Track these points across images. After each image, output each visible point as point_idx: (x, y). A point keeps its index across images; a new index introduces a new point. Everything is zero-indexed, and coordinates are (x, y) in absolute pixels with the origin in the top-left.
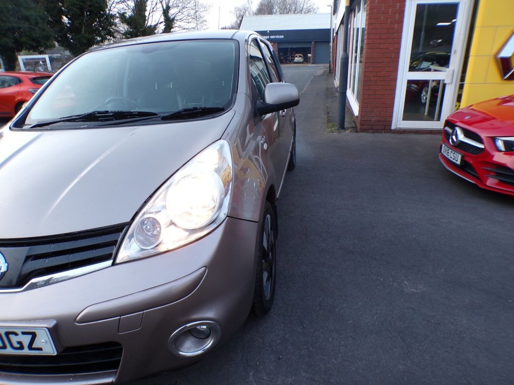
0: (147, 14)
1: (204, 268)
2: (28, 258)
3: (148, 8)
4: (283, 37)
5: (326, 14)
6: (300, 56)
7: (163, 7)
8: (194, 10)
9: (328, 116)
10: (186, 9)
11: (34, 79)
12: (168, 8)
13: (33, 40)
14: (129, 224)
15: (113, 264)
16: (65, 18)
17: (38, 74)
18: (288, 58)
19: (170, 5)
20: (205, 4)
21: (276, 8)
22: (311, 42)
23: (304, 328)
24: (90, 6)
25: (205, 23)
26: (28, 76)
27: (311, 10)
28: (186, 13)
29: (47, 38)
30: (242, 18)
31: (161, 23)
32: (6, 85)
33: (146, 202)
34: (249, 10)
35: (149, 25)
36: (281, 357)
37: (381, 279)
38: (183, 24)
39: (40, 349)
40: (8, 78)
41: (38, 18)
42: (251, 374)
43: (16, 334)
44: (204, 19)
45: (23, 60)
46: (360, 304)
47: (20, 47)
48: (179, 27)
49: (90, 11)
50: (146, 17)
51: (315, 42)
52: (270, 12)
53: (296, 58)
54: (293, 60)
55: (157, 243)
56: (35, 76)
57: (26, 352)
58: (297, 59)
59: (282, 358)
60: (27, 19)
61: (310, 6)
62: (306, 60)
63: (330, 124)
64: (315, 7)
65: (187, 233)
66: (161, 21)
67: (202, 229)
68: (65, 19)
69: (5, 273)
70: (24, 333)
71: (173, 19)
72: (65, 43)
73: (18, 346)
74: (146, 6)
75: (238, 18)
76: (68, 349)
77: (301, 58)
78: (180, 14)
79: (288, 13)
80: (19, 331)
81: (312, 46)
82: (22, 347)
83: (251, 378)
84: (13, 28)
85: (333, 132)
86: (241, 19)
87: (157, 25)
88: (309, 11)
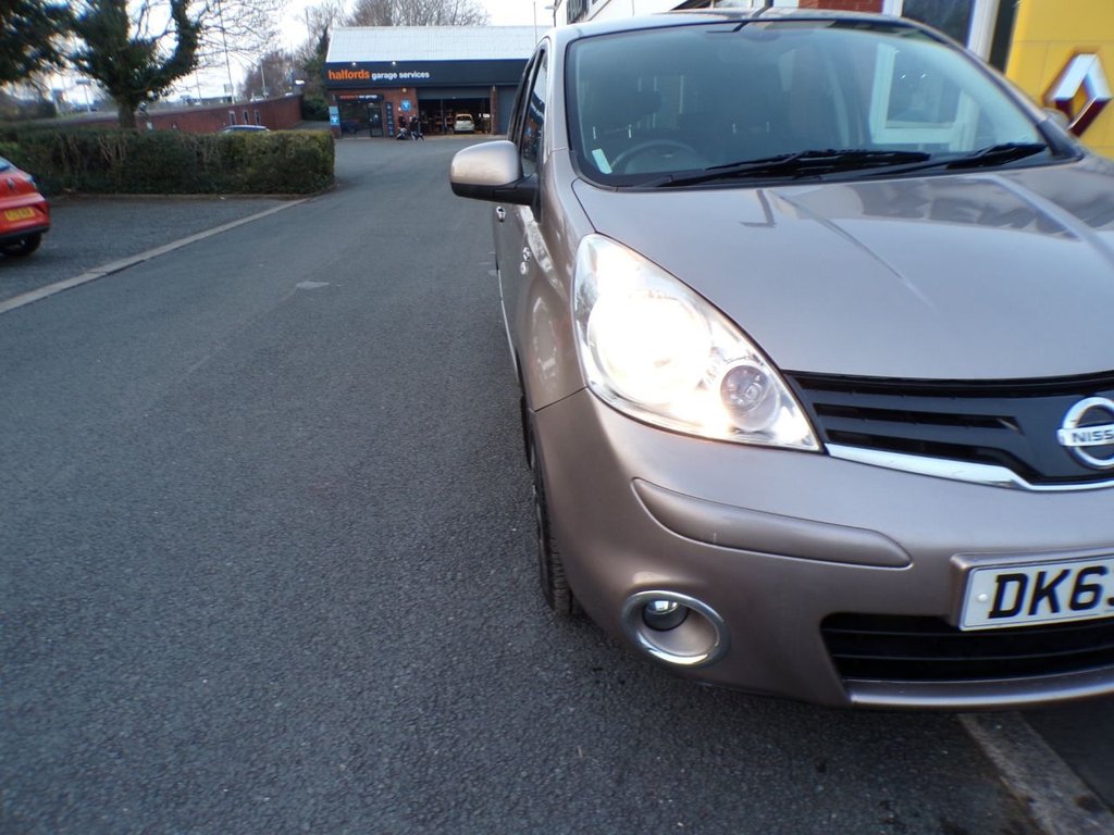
4: (427, 75)
5: (514, 27)
6: (468, 119)
18: (441, 123)
21: (397, 13)
22: (489, 88)
27: (475, 18)
30: (326, 32)
31: (169, 33)
34: (338, 14)
51: (498, 87)
52: (387, 22)
53: (458, 122)
54: (453, 126)
58: (460, 125)
61: (470, 11)
62: (480, 127)
64: (482, 12)
66: (166, 29)
71: (197, 26)
77: (468, 122)
79: (425, 25)
81: (492, 97)
88: (468, 21)
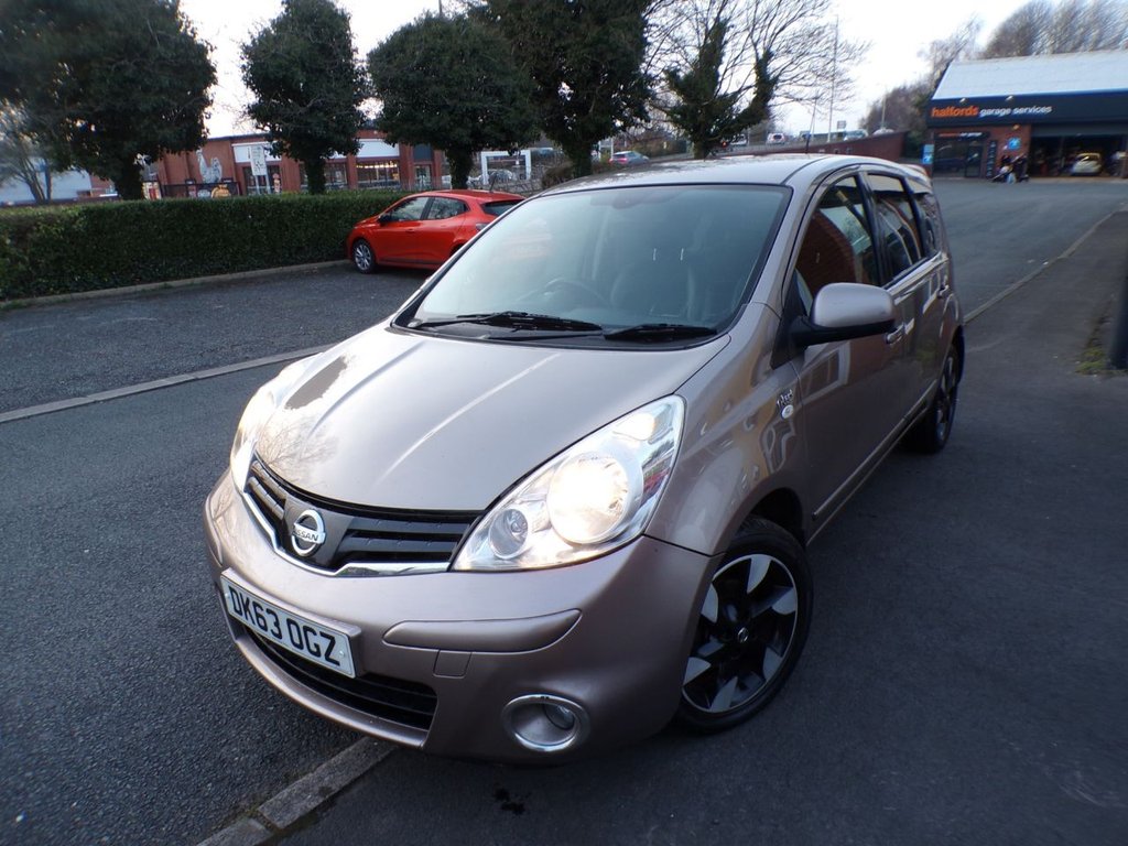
0: (721, 69)
1: (577, 612)
2: (349, 532)
3: (725, 59)
4: (1049, 110)
6: (1092, 159)
7: (757, 54)
8: (823, 60)
9: (1096, 330)
10: (807, 58)
11: (488, 204)
12: (768, 56)
13: (503, 130)
14: (483, 514)
15: (449, 570)
16: (564, 85)
17: (497, 195)
18: (1057, 163)
19: (773, 49)
20: (851, 42)
21: (1044, 39)
23: (789, 786)
24: (611, 62)
25: (846, 85)
26: (479, 199)
28: (806, 66)
29: (526, 126)
30: (948, 66)
31: (750, 87)
32: (446, 214)
33: (516, 484)
34: (968, 46)
35: (722, 92)
36: (716, 821)
37: (1017, 749)
38: (793, 89)
39: (337, 663)
40: (449, 202)
41: (517, 90)
42: (653, 829)
43: (315, 634)
44: (844, 77)
45: (488, 158)
46: (933, 782)
47: (481, 142)
48: (788, 96)
49: (610, 72)
50: (718, 76)
52: (1025, 51)
53: (1079, 163)
54: (1071, 166)
55: (518, 553)
56: (490, 200)
57: (321, 661)
58: (1080, 166)
59: (717, 824)
60: (498, 92)
62: (1108, 168)
63: (1092, 352)
65: (571, 548)
66: (747, 84)
67: (593, 546)
68: (565, 89)
69: (321, 545)
70: (323, 635)
71: (776, 80)
72: (557, 132)
73: (315, 650)
74: (723, 54)
75: (936, 66)
76: (370, 676)
77: (1093, 163)
78: (793, 67)
79: (1076, 50)
80: (317, 630)
82: (318, 654)
83: (649, 835)
84: (474, 110)
85: (1090, 373)
86: (943, 68)
87: (740, 91)
